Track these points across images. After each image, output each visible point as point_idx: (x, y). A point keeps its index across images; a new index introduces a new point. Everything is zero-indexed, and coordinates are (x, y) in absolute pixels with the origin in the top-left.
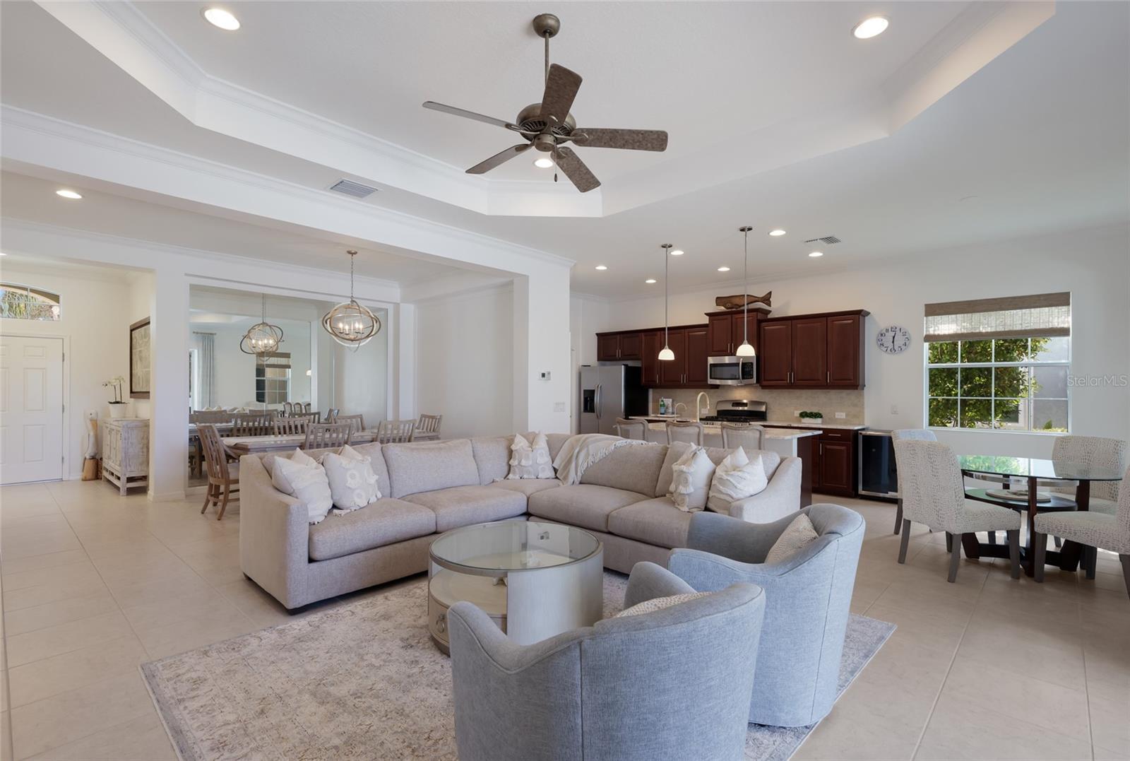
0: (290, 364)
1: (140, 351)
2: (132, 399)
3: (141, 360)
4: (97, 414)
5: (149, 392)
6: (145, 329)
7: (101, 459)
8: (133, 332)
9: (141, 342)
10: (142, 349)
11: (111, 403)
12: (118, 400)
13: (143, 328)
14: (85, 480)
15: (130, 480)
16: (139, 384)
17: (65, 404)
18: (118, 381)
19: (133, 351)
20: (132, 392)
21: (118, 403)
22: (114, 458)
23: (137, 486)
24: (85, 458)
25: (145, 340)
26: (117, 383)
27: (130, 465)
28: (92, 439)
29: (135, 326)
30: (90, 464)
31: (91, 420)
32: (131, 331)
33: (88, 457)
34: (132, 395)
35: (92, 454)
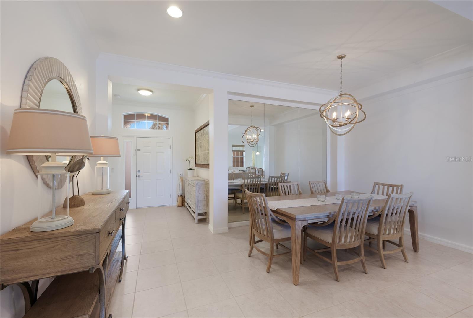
0: (244, 150)
1: (200, 143)
2: (196, 167)
3: (201, 147)
4: (182, 174)
5: (209, 164)
6: (203, 130)
7: (184, 197)
8: (196, 134)
9: (200, 138)
10: (202, 141)
11: (188, 169)
12: (191, 168)
13: (202, 130)
14: (178, 206)
15: (200, 214)
16: (200, 159)
17: (171, 169)
18: (191, 158)
19: (196, 143)
20: (196, 164)
21: (191, 169)
22: (191, 199)
23: (203, 219)
24: (178, 196)
25: (203, 136)
26: (190, 159)
27: (199, 207)
28: (181, 187)
29: (198, 130)
30: (180, 198)
31: (180, 177)
32: (196, 133)
33: (179, 195)
34: (197, 165)
35: (181, 194)
